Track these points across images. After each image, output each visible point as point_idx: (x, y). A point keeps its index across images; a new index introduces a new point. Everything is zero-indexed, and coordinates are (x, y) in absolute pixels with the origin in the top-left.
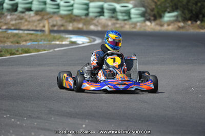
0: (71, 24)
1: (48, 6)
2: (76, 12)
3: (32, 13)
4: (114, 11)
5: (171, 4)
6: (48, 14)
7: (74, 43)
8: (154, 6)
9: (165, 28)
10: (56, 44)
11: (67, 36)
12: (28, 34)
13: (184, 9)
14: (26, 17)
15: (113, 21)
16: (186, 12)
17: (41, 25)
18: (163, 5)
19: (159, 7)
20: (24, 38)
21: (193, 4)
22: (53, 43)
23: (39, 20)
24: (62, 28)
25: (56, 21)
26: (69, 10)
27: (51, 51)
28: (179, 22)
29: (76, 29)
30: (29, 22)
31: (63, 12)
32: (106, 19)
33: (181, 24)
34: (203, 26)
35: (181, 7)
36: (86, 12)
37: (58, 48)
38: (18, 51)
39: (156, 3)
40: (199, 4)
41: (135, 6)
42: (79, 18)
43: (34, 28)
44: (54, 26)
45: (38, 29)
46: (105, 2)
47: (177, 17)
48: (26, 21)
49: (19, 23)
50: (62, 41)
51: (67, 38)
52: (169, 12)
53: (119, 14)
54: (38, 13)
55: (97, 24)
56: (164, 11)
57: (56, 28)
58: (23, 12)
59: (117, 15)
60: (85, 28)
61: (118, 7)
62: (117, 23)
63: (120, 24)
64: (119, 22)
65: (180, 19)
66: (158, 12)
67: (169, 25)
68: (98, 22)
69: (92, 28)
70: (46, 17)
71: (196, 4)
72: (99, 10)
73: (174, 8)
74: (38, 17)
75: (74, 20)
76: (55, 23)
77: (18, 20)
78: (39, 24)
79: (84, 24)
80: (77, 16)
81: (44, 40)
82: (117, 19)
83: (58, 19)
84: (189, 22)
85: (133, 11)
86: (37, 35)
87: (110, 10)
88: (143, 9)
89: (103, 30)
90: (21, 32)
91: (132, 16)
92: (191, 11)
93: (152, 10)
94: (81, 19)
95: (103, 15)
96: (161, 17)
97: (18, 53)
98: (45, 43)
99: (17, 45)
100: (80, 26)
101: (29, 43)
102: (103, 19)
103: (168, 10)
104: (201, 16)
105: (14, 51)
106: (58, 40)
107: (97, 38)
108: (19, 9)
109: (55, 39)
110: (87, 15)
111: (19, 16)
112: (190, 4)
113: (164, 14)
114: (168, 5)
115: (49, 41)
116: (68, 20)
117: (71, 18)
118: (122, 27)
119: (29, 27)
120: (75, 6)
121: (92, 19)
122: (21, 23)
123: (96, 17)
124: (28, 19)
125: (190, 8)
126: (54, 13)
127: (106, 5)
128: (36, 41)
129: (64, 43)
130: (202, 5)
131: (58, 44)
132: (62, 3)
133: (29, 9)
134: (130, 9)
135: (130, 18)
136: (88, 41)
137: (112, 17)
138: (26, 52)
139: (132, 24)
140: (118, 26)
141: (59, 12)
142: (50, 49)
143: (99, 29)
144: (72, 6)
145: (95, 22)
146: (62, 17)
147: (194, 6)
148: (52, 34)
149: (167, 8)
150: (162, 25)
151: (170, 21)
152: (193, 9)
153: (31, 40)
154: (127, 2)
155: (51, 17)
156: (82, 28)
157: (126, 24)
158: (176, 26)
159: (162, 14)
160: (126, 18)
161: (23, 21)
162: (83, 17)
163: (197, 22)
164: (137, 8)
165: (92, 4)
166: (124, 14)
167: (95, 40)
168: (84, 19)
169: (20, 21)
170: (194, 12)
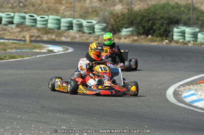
0: (46, 36)
1: (27, 20)
2: (50, 26)
3: (14, 26)
4: (81, 26)
5: (128, 21)
6: (27, 27)
7: (51, 51)
8: (113, 23)
9: (123, 41)
10: (36, 52)
11: (45, 45)
12: (12, 43)
13: (138, 26)
14: (9, 29)
15: (81, 34)
16: (140, 27)
17: (21, 35)
18: (121, 22)
19: (118, 23)
20: (10, 47)
21: (146, 21)
22: (34, 50)
23: (19, 32)
24: (39, 39)
25: (34, 32)
26: (44, 24)
27: (33, 57)
28: (134, 36)
29: (50, 40)
30: (11, 33)
31: (39, 25)
32: (75, 32)
33: (136, 38)
34: (153, 40)
35: (136, 24)
36: (57, 26)
37: (38, 55)
38: (6, 57)
39: (115, 20)
40: (151, 22)
41: (98, 22)
42: (52, 31)
43: (15, 38)
44: (31, 37)
45: (19, 39)
46: (74, 18)
47: (132, 31)
48: (9, 32)
49: (2, 34)
50: (42, 50)
51: (45, 47)
52: (126, 28)
53: (85, 28)
54: (18, 25)
55: (67, 36)
56: (122, 27)
57: (33, 39)
58: (6, 25)
59: (83, 29)
60: (57, 39)
61: (84, 23)
62: (83, 36)
63: (86, 36)
64: (85, 35)
65: (135, 33)
66: (117, 27)
67: (125, 38)
68: (68, 34)
69: (63, 39)
70: (25, 29)
71: (148, 21)
72: (68, 25)
73: (130, 24)
74: (19, 30)
75: (49, 33)
76: (32, 34)
77: (2, 31)
78: (20, 35)
79: (56, 36)
80: (50, 29)
81: (27, 48)
82: (84, 33)
83: (35, 31)
84: (142, 37)
85: (96, 26)
86: (20, 44)
87: (78, 25)
88: (105, 25)
89: (72, 41)
90: (6, 41)
91: (96, 30)
92: (144, 27)
93: (112, 26)
94: (54, 32)
95: (72, 29)
96: (120, 31)
97: (6, 58)
98: (27, 50)
99: (4, 51)
100: (53, 37)
101: (14, 51)
102: (72, 32)
103: (125, 26)
104: (152, 31)
105: (2, 57)
106: (38, 48)
107: (69, 48)
108: (3, 22)
109: (35, 48)
110: (59, 28)
111: (2, 28)
112: (144, 21)
113: (122, 29)
114: (125, 22)
115: (30, 49)
116: (44, 32)
117: (46, 31)
118: (87, 39)
119: (11, 37)
120: (49, 21)
121: (63, 32)
122: (4, 33)
123: (66, 30)
124: (11, 31)
125: (143, 24)
126: (32, 26)
127: (74, 21)
128: (20, 49)
129: (43, 51)
130: (153, 22)
131: (38, 52)
132: (38, 18)
133: (12, 23)
134: (94, 25)
135: (94, 32)
136: (62, 50)
137: (80, 31)
138: (13, 58)
139: (96, 37)
140: (84, 38)
141: (36, 25)
142: (32, 56)
143: (69, 40)
144: (47, 21)
145: (65, 34)
146: (39, 30)
147: (146, 23)
148: (32, 44)
149: (124, 24)
150: (120, 39)
151: (126, 35)
152: (146, 25)
153: (15, 48)
154: (92, 19)
155: (30, 30)
156: (55, 39)
157: (90, 37)
158: (131, 39)
159: (120, 30)
160: (91, 31)
161: (6, 32)
162: (56, 30)
163: (148, 36)
164: (100, 24)
165: (63, 20)
166: (89, 29)
167: (68, 49)
168: (57, 32)
169: (3, 32)
170: (146, 28)
